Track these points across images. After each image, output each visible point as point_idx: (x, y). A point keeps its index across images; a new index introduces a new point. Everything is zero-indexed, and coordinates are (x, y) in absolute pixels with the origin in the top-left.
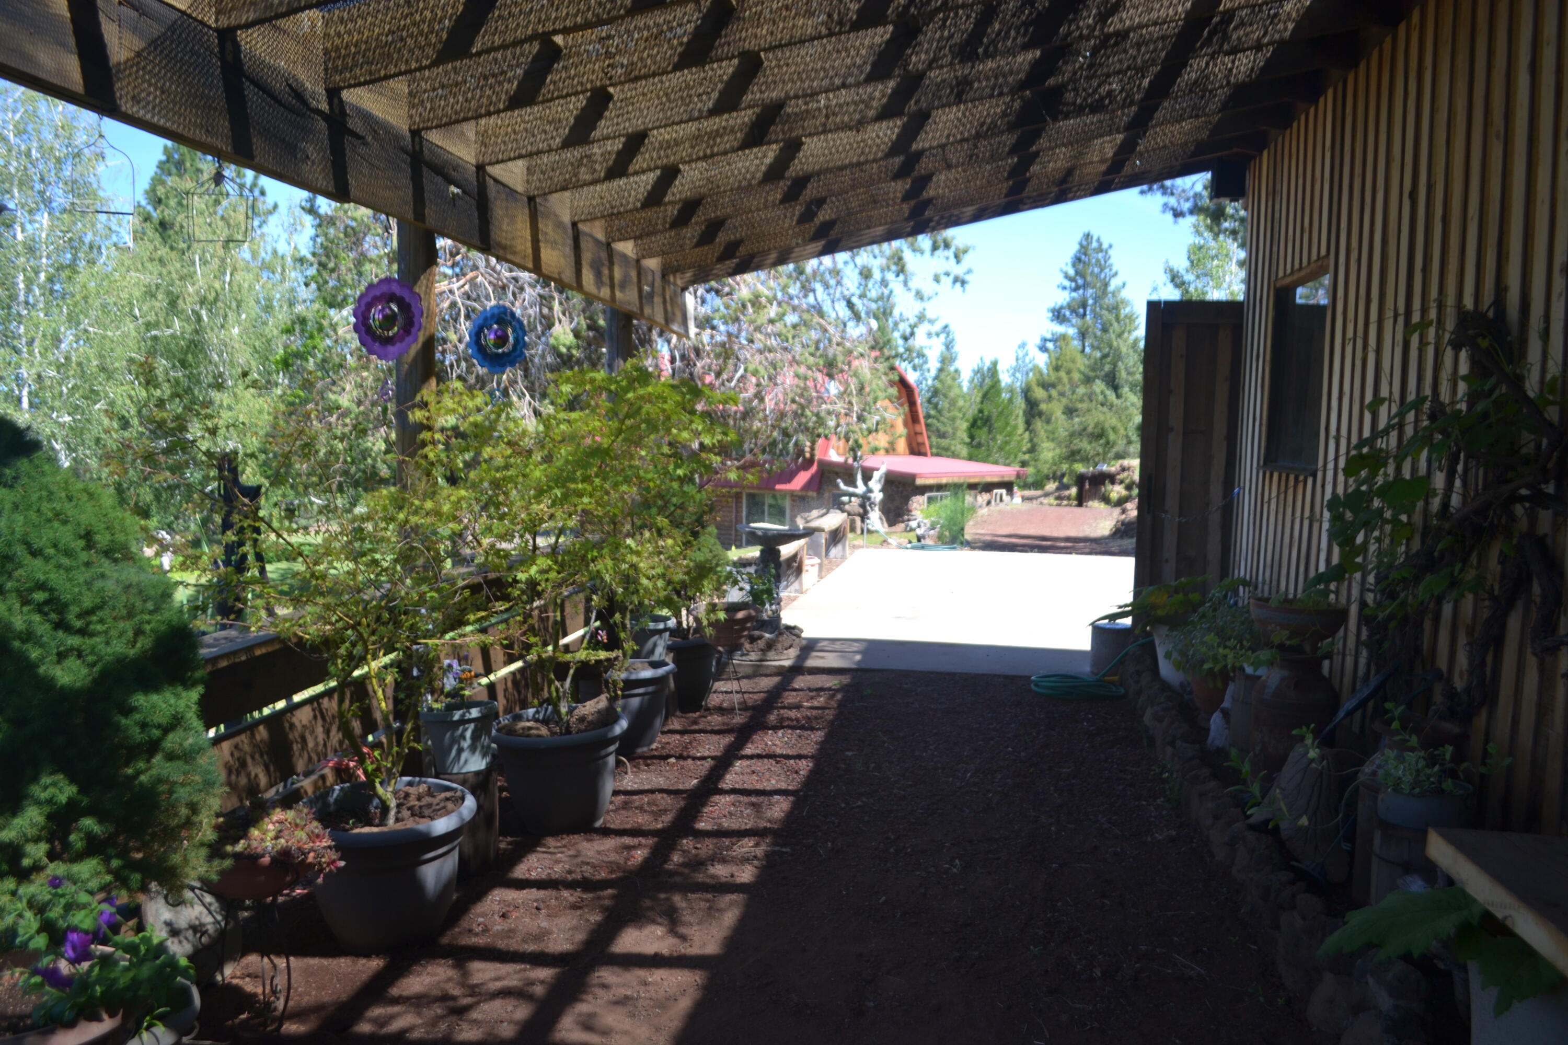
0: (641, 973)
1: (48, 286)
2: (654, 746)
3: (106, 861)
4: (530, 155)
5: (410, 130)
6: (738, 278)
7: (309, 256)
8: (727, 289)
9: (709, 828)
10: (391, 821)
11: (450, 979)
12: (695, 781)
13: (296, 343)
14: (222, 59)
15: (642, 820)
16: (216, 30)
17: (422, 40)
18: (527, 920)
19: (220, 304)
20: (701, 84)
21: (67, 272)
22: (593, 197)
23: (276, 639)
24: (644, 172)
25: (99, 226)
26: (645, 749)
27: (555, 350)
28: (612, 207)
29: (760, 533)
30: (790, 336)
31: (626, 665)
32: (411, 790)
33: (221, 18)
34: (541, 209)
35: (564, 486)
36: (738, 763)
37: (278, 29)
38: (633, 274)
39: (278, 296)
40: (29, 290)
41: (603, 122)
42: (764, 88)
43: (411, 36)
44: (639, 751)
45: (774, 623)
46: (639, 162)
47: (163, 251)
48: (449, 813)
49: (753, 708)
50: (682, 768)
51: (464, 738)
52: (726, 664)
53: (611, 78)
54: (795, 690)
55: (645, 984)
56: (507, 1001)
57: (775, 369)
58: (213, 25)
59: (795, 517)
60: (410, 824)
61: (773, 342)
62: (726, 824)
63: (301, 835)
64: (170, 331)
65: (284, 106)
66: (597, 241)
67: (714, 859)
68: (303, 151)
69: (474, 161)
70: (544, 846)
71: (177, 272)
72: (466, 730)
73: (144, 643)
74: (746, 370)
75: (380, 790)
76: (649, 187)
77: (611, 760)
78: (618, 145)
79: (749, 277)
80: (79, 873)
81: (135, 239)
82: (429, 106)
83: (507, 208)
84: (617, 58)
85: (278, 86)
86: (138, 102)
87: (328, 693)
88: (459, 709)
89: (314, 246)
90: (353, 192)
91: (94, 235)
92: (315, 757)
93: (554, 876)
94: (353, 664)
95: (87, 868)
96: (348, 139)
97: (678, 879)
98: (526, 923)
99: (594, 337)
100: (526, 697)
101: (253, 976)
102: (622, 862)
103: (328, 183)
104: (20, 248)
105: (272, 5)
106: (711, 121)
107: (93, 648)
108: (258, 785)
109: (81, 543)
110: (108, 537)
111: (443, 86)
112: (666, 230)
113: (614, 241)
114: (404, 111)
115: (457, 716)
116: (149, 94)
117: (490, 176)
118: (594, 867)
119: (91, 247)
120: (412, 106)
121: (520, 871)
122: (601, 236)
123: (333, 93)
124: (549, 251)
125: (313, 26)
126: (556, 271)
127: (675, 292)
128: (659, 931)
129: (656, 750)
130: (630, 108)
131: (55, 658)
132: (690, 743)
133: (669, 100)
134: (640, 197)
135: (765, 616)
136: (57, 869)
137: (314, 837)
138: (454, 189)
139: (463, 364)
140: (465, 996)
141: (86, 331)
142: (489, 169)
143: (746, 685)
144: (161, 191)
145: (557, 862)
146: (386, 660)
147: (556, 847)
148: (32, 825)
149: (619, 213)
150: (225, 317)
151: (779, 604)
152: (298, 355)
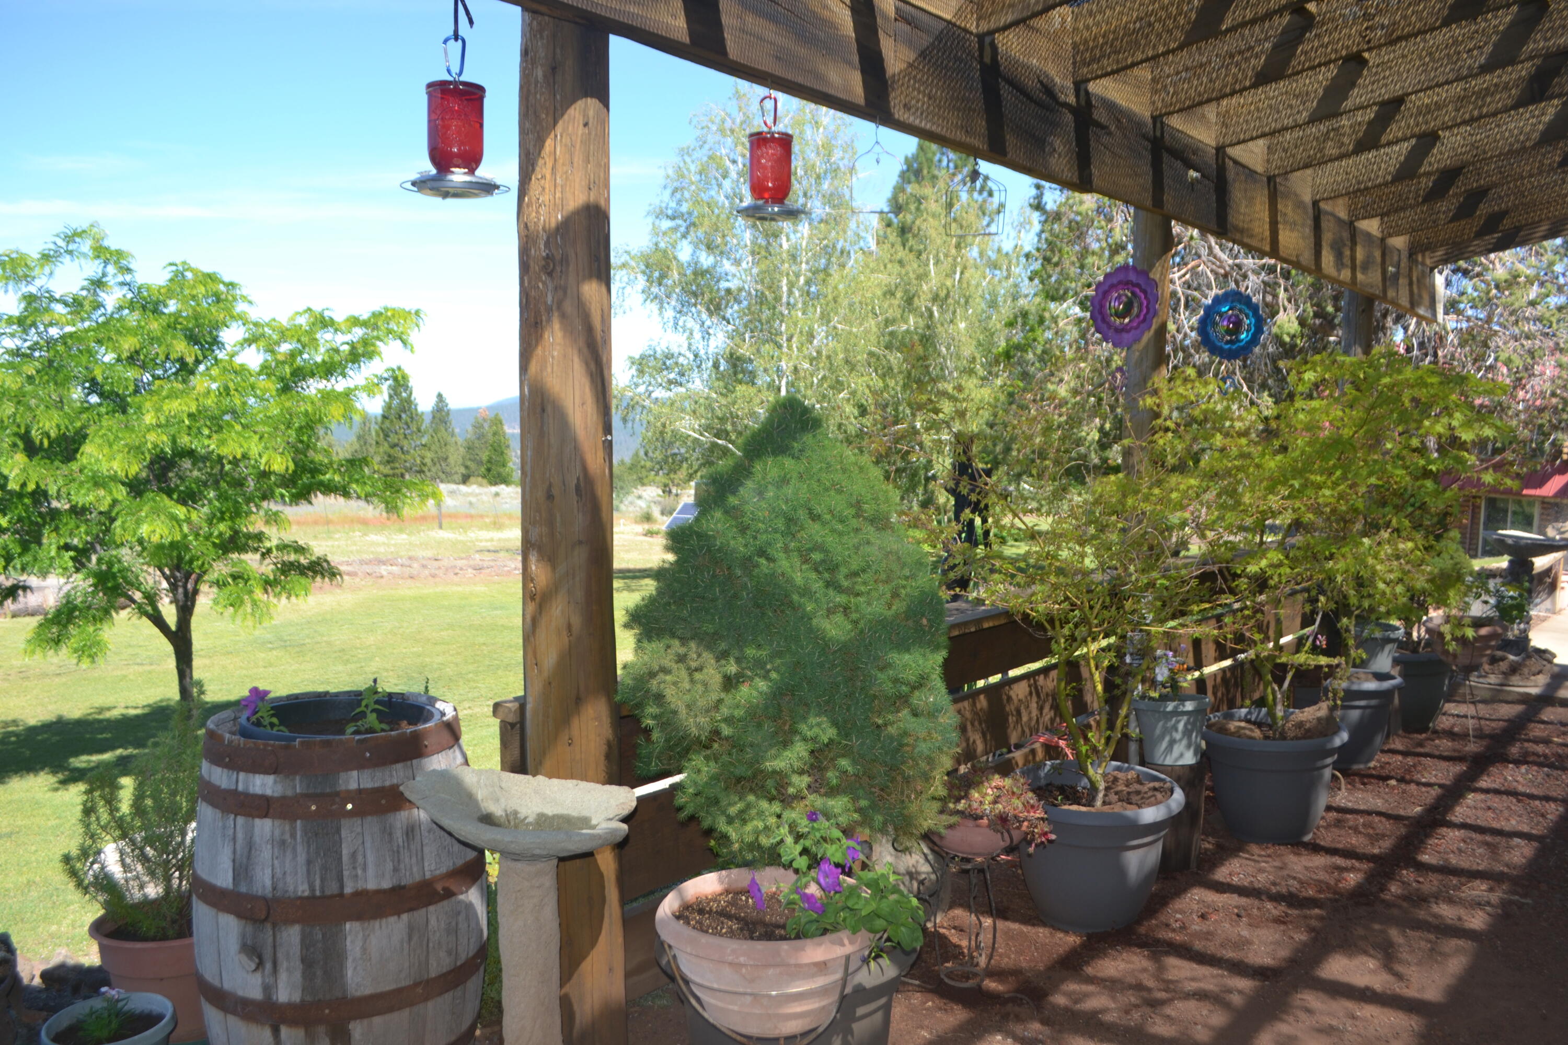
0: (1349, 1005)
1: (806, 288)
2: (1372, 764)
3: (855, 799)
4: (1272, 133)
5: (1152, 117)
6: (1492, 256)
7: (1034, 252)
8: (1477, 269)
9: (1434, 861)
10: (1099, 803)
11: (1145, 970)
12: (1419, 809)
13: (1018, 336)
14: (981, 62)
15: (1355, 841)
16: (977, 35)
17: (1170, 23)
18: (1227, 926)
19: (950, 301)
20: (1472, 38)
21: (822, 276)
22: (1338, 173)
23: (1007, 613)
24: (1397, 141)
25: (849, 233)
26: (1362, 766)
27: (1278, 339)
28: (1359, 183)
29: (1510, 541)
30: (1554, 320)
31: (1348, 674)
32: (1120, 775)
33: (982, 23)
34: (1281, 188)
35: (1302, 477)
36: (1471, 796)
37: (1032, 28)
38: (1377, 254)
39: (1002, 292)
40: (790, 293)
41: (1356, 90)
42: (1549, 34)
43: (1160, 20)
44: (1356, 767)
45: (1521, 644)
46: (1394, 130)
47: (901, 254)
48: (1158, 803)
49: (1492, 736)
50: (1404, 792)
51: (1176, 730)
52: (1460, 685)
53: (1369, 42)
54: (1543, 722)
55: (1353, 1017)
56: (1202, 1004)
57: (1533, 358)
58: (975, 31)
59: (1546, 527)
60: (1118, 808)
61: (1533, 328)
62: (1454, 860)
63: (1017, 803)
64: (904, 327)
65: (1035, 102)
66: (1339, 220)
67: (1437, 897)
68: (1051, 144)
69: (1213, 144)
70: (1248, 852)
71: (914, 271)
72: (1178, 722)
73: (899, 606)
74: (1496, 359)
75: (1091, 771)
76: (1402, 158)
77: (1327, 773)
78: (1370, 114)
79: (1508, 255)
80: (833, 807)
81: (878, 243)
82: (1172, 90)
83: (1246, 190)
84: (1377, 19)
85: (1031, 84)
86: (909, 109)
87: (1045, 671)
88: (1173, 700)
89: (1039, 241)
90: (1096, 181)
91: (845, 241)
92: (1027, 731)
93: (1256, 885)
94: (1075, 645)
95: (838, 804)
96: (1092, 130)
97: (1395, 912)
98: (1228, 929)
99: (1321, 324)
100: (1235, 697)
101: (960, 929)
102: (1332, 882)
103: (1070, 174)
104: (785, 255)
105: (1029, 5)
106: (1480, 80)
107: (857, 606)
108: (975, 751)
109: (852, 511)
110: (875, 507)
111: (1187, 69)
112: (1418, 205)
113: (1358, 219)
114: (1146, 99)
115: (1170, 706)
116: (918, 102)
117: (1230, 158)
118: (1301, 882)
119: (842, 252)
120: (1155, 92)
121: (1222, 874)
122: (1343, 214)
123: (1079, 85)
124: (1287, 233)
125: (1064, 22)
126: (1294, 253)
127: (1423, 272)
128: (1371, 964)
129: (1375, 768)
130: (1387, 73)
131: (824, 612)
132: (1414, 766)
133: (1433, 60)
134: (1392, 169)
135: (1510, 635)
136: (816, 801)
137: (1029, 807)
138: (1193, 174)
139: (1181, 355)
140: (1160, 990)
141: (835, 328)
142: (1230, 151)
143: (1483, 710)
144: (901, 199)
145: (1261, 870)
146: (1104, 643)
147: (1259, 856)
148: (800, 758)
149: (1366, 189)
150: (954, 312)
151: (1528, 623)
152: (1020, 348)
